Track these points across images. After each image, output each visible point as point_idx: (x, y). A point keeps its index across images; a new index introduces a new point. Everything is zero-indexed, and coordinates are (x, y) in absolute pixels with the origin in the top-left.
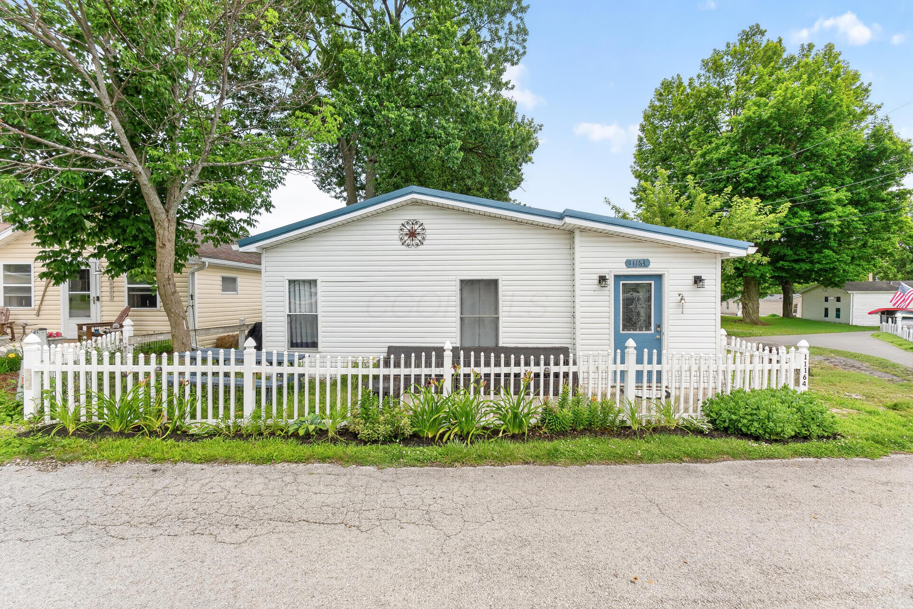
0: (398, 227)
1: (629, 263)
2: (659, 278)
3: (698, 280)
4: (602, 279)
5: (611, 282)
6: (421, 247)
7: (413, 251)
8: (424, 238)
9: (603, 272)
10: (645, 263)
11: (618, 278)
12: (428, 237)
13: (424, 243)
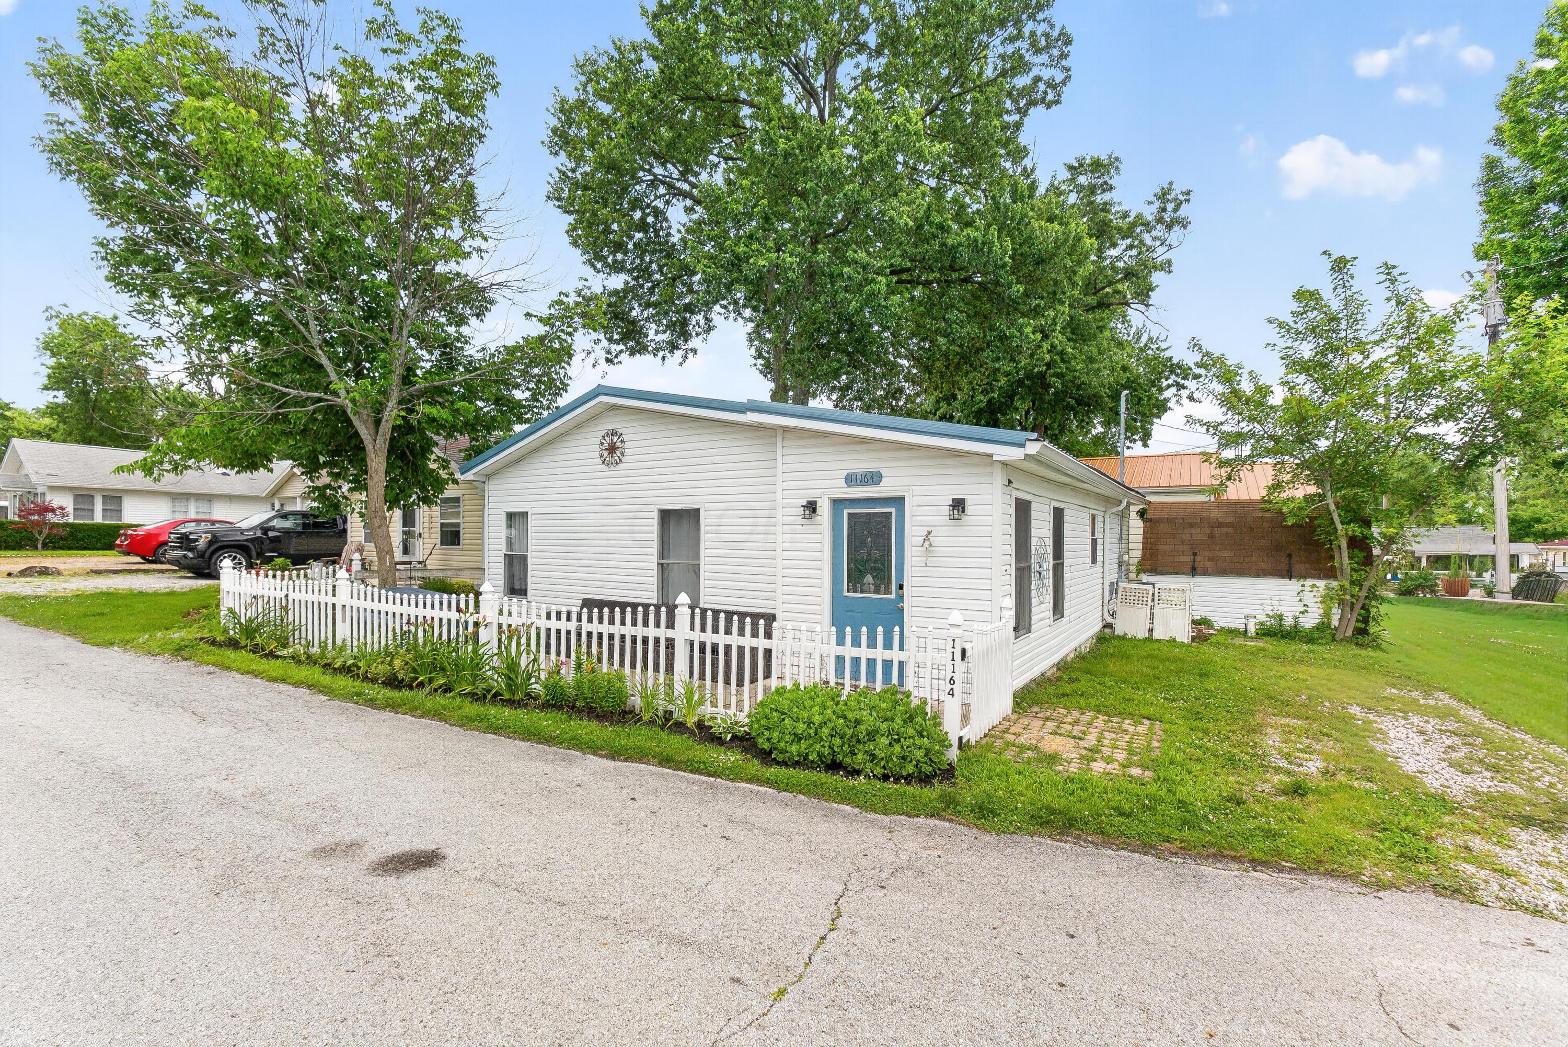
0: (598, 441)
1: (852, 480)
2: (899, 501)
3: (958, 505)
4: (811, 507)
5: (824, 509)
6: (621, 466)
7: (613, 472)
8: (622, 454)
9: (810, 495)
10: (874, 478)
11: (837, 503)
12: (627, 452)
13: (624, 459)
